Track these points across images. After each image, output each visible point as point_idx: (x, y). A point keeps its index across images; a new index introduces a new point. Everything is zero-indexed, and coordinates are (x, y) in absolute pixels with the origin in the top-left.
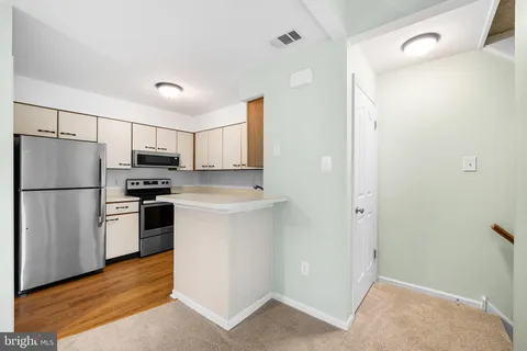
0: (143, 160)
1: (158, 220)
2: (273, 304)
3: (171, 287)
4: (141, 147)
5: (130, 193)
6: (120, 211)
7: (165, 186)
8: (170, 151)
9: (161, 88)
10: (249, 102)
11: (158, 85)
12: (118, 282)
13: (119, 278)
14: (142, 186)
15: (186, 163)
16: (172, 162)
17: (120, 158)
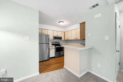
0: (55, 38)
1: (60, 50)
2: (88, 73)
3: (63, 65)
4: (55, 35)
5: (53, 44)
6: (52, 48)
7: (59, 43)
8: (60, 36)
9: (60, 23)
10: (81, 24)
11: (59, 22)
12: (52, 62)
13: (53, 62)
14: (55, 43)
16: (60, 38)
17: (51, 38)
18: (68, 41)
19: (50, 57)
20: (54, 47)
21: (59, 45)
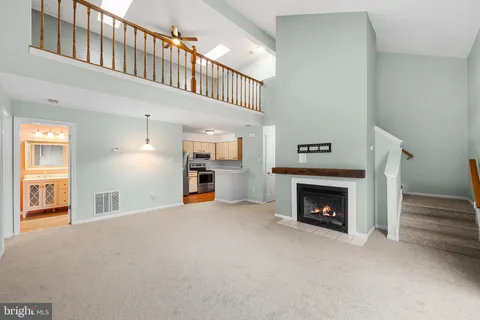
0: (198, 156)
1: (206, 179)
4: (197, 151)
5: (192, 169)
6: (192, 176)
7: (204, 167)
8: (207, 152)
10: (237, 139)
14: (196, 167)
15: (212, 157)
16: (207, 156)
17: (191, 155)
18: (222, 162)
19: (190, 191)
20: (195, 174)
21: (204, 170)
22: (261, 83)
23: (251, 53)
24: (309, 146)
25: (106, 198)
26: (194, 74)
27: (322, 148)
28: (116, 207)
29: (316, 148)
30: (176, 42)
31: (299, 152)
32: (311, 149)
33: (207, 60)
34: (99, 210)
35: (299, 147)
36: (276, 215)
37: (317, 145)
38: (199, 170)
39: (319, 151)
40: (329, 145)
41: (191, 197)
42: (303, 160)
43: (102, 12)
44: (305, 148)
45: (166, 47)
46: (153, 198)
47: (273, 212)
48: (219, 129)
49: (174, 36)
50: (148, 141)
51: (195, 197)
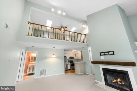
0: (70, 58)
1: (73, 65)
4: (70, 56)
5: (69, 62)
14: (70, 61)
15: (75, 58)
16: (73, 58)
17: (68, 58)
18: (78, 60)
19: (68, 69)
20: (70, 64)
22: (86, 35)
23: (83, 27)
24: (104, 53)
25: (43, 71)
26: (64, 35)
27: (110, 53)
28: (45, 74)
29: (107, 53)
30: (63, 29)
31: (101, 55)
32: (105, 54)
33: (71, 32)
34: (41, 75)
35: (100, 53)
36: (96, 81)
37: (107, 52)
38: (71, 62)
39: (109, 54)
40: (113, 52)
41: (68, 71)
42: (103, 58)
43: (47, 27)
44: (103, 54)
45: (61, 31)
46: (56, 71)
47: (95, 79)
48: (75, 49)
49: (62, 28)
50: (54, 54)
51: (70, 71)
